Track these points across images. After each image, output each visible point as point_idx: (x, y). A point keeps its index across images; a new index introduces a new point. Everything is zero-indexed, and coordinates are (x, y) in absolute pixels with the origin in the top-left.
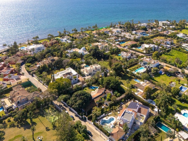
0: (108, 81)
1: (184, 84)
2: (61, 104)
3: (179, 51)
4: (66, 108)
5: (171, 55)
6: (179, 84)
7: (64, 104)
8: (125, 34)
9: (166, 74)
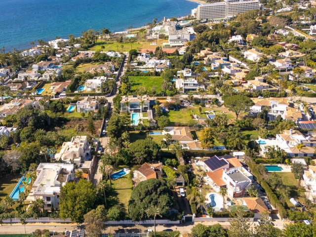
0: (145, 148)
1: (206, 112)
2: (117, 228)
3: (138, 75)
4: (133, 228)
5: (138, 84)
6: (202, 114)
7: (120, 225)
8: (26, 74)
9: (172, 109)
